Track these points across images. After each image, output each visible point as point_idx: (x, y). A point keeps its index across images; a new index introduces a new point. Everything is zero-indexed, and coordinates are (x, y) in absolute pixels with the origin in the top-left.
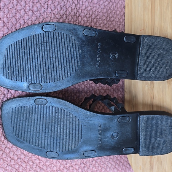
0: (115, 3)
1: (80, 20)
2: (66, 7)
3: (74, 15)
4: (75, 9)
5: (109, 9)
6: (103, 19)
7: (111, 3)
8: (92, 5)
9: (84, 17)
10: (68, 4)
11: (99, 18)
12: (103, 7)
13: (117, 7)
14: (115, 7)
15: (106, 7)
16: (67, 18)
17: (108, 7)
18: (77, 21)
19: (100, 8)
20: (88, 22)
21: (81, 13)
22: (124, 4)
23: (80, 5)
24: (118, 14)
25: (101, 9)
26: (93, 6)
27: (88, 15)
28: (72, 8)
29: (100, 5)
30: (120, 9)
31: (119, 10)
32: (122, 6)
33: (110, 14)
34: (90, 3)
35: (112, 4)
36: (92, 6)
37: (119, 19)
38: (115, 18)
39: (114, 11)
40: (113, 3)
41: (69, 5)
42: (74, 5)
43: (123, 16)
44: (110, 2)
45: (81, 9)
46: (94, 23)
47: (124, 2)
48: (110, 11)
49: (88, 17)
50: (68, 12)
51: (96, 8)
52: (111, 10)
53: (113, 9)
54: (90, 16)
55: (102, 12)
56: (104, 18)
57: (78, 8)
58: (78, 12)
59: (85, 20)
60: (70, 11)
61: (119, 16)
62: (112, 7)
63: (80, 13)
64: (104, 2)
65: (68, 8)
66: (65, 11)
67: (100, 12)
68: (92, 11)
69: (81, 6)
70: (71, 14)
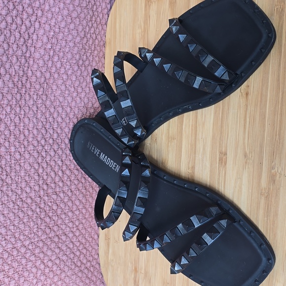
0: (91, 39)
1: (31, 62)
2: (8, 43)
3: (22, 56)
4: (24, 46)
5: (81, 48)
6: (72, 63)
7: (85, 39)
8: (54, 41)
9: (38, 59)
10: (12, 38)
11: (65, 61)
12: (73, 44)
13: (95, 45)
14: (92, 45)
15: (78, 45)
16: (8, 59)
17: (81, 45)
18: (26, 65)
19: (68, 46)
20: (46, 66)
21: (35, 52)
22: (104, 39)
23: (33, 40)
24: (95, 55)
25: (69, 48)
26: (56, 43)
27: (46, 56)
28: (17, 44)
29: (68, 42)
30: (98, 48)
31: (97, 50)
32: (102, 43)
33: (83, 55)
34: (50, 39)
35: (87, 41)
36: (54, 43)
37: (97, 62)
38: (91, 61)
39: (89, 51)
40: (89, 39)
41: (14, 40)
42: (22, 39)
43: (103, 58)
44: (83, 38)
45: (35, 47)
46: (56, 68)
47: (104, 37)
48: (83, 50)
49: (46, 59)
50: (11, 50)
51: (61, 46)
52: (85, 49)
53: (88, 48)
54: (51, 58)
55: (72, 53)
56: (74, 62)
57: (29, 45)
58: (29, 51)
59: (41, 63)
60: (15, 49)
61: (97, 58)
62: (88, 44)
63: (33, 52)
64: (75, 37)
65: (11, 44)
66: (6, 49)
67: (67, 53)
68: (54, 50)
69: (35, 41)
70: (16, 53)
